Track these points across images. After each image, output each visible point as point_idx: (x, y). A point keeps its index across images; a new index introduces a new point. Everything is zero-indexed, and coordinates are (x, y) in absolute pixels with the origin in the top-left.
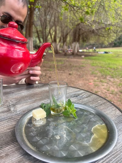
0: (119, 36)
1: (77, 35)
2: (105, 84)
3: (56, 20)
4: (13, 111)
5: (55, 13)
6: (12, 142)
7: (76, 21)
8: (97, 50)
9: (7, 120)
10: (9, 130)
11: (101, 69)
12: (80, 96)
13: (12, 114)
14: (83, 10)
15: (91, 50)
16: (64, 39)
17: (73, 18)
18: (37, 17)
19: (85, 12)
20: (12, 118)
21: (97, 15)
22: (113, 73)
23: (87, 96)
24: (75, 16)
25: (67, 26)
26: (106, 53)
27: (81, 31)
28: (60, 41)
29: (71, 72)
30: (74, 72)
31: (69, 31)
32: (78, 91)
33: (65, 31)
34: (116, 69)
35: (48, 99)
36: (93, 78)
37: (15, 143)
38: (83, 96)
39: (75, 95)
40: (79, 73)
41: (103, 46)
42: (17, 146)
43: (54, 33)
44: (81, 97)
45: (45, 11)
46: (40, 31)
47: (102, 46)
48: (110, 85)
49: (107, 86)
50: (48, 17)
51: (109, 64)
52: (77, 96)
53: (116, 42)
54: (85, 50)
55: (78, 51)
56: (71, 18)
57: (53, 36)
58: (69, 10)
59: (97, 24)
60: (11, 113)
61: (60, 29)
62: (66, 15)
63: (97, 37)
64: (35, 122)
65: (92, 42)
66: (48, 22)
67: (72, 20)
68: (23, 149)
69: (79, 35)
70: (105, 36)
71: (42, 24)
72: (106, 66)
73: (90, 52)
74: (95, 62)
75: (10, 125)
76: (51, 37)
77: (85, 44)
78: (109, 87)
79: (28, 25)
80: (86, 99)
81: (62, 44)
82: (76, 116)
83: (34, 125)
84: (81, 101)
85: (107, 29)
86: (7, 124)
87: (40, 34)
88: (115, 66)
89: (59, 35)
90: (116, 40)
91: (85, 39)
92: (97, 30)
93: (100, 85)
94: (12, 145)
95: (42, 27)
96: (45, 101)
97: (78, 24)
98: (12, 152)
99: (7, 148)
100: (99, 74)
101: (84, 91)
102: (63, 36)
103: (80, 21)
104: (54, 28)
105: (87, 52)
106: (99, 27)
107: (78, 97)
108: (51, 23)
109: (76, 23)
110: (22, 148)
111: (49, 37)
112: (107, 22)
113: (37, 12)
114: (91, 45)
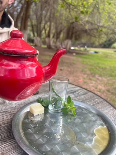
0: (109, 38)
1: (70, 33)
2: (94, 82)
3: (52, 16)
4: (8, 104)
5: (51, 10)
6: (8, 139)
7: (70, 19)
8: (88, 49)
9: (2, 114)
10: (5, 125)
11: (91, 67)
12: (77, 92)
13: (7, 107)
14: (79, 10)
15: (82, 49)
16: (57, 36)
17: (68, 16)
18: (33, 11)
19: (80, 11)
20: (7, 111)
21: (91, 16)
22: (101, 72)
23: (84, 93)
24: (70, 14)
25: (61, 23)
26: (96, 52)
27: (75, 29)
28: (53, 37)
29: (62, 68)
30: (65, 68)
31: (63, 28)
32: (74, 87)
33: (59, 28)
34: (104, 69)
35: (45, 93)
36: (82, 75)
37: (11, 140)
38: (80, 93)
39: (72, 92)
40: (70, 70)
41: (94, 46)
42: (14, 143)
43: (48, 29)
44: (77, 94)
45: (41, 6)
46: (35, 25)
47: (92, 46)
48: (98, 83)
49: (95, 84)
50: (44, 12)
51: (98, 63)
52: (73, 93)
53: (106, 44)
54: (76, 48)
55: (70, 49)
56: (66, 16)
57: (47, 32)
58: (65, 8)
59: (90, 24)
60: (6, 105)
61: (55, 25)
62: (62, 13)
63: (89, 37)
64: (32, 117)
65: (83, 41)
66: (43, 17)
67: (67, 18)
68: (21, 148)
69: (72, 34)
70: (97, 36)
71: (38, 18)
72: (95, 65)
73: (80, 51)
74: (85, 60)
75: (6, 119)
76: (45, 32)
77: (77, 42)
78: (97, 86)
79: (24, 18)
80: (83, 96)
81: (55, 40)
82: (75, 114)
83: (32, 121)
84: (78, 98)
85: (99, 30)
86: (2, 118)
87: (35, 28)
88: (104, 66)
89: (53, 31)
90: (105, 42)
91: (78, 37)
92: (89, 30)
93: (89, 82)
94: (8, 143)
95: (37, 21)
96: (42, 95)
97: (73, 23)
98: (9, 151)
99: (3, 145)
100: (88, 72)
101: (80, 88)
102: (56, 32)
103: (74, 20)
104: (48, 24)
105: (78, 50)
106: (92, 27)
107: (75, 93)
108: (47, 19)
109: (71, 21)
110: (19, 146)
111: (43, 32)
112: (100, 23)
113: (34, 7)
114: (82, 43)
